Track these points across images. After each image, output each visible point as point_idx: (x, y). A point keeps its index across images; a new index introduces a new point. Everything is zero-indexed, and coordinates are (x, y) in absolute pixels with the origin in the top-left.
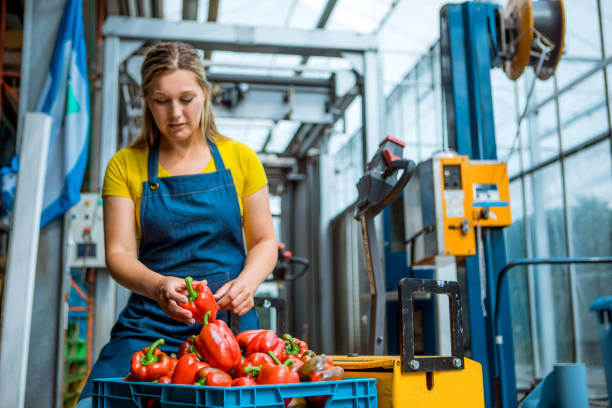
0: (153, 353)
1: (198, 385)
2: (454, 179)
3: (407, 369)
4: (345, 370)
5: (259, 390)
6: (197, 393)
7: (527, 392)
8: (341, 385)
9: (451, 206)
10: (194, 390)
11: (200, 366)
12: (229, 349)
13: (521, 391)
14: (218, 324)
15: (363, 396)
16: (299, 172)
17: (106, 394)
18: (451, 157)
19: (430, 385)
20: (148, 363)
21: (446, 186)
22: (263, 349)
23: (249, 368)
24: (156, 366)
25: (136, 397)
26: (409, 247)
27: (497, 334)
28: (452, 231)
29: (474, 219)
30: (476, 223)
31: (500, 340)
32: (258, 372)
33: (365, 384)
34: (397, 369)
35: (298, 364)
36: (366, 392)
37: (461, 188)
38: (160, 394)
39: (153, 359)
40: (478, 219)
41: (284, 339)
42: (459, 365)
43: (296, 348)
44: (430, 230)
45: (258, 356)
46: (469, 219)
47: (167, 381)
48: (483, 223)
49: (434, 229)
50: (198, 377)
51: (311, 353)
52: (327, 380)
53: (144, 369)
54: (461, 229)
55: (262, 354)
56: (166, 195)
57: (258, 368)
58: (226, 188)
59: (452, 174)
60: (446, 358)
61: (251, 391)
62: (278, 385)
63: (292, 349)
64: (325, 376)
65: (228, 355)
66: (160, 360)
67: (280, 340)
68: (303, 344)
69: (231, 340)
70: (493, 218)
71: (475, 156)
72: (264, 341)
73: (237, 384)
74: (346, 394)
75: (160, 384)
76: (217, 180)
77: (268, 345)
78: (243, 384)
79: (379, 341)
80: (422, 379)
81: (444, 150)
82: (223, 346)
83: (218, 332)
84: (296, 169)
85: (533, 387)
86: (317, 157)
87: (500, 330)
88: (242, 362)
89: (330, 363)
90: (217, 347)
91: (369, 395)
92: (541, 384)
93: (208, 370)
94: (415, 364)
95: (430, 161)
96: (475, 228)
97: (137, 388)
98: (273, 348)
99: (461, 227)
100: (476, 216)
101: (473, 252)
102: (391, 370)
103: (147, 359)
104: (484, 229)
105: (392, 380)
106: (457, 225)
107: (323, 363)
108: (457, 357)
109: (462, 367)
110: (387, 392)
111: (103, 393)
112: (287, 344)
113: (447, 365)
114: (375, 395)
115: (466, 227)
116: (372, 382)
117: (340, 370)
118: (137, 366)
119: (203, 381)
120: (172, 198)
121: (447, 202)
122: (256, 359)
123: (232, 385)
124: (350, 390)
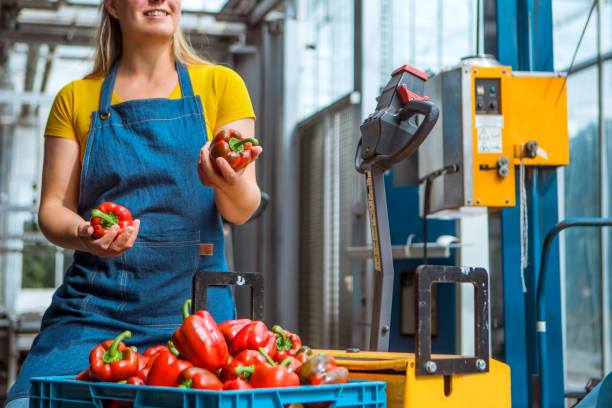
0: (118, 349)
1: (183, 388)
2: (491, 100)
3: (422, 372)
4: (350, 371)
5: (257, 395)
6: (185, 397)
7: (579, 397)
8: (346, 390)
9: (485, 136)
10: (180, 394)
11: (182, 366)
12: (215, 346)
13: (571, 395)
14: (202, 316)
15: (371, 402)
16: (249, 42)
17: (51, 397)
18: (487, 65)
19: (448, 391)
20: (112, 360)
21: (478, 109)
22: (253, 346)
23: (239, 368)
24: (122, 364)
25: (97, 400)
26: (422, 189)
27: (539, 320)
28: (483, 173)
29: (515, 156)
30: (517, 161)
31: (542, 326)
32: (251, 374)
33: (372, 389)
34: (411, 372)
35: (295, 363)
36: (374, 398)
37: (500, 112)
38: (134, 398)
39: (117, 356)
40: (521, 158)
41: (274, 332)
42: (483, 367)
43: (288, 343)
44: (454, 168)
45: (249, 354)
46: (509, 157)
47: (137, 382)
48: (528, 161)
49: (459, 169)
50: (181, 378)
51: (307, 349)
52: (330, 383)
53: (108, 368)
54: (496, 170)
55: (254, 353)
56: (118, 125)
57: (251, 369)
58: (193, 117)
59: (488, 91)
60: (468, 359)
61: (248, 397)
62: (278, 389)
63: (282, 344)
64: (328, 379)
65: (215, 353)
66: (126, 356)
67: (271, 333)
68: (295, 337)
69: (216, 336)
70: (542, 156)
71: (522, 65)
72: (252, 335)
73: (230, 388)
74: (351, 399)
75: (130, 386)
76: (182, 107)
77: (258, 340)
78: (237, 387)
79: (384, 331)
80: (440, 383)
81: (477, 56)
82: (209, 343)
83: (203, 325)
84: (243, 38)
85: (588, 390)
86: (280, 23)
87: (543, 313)
88: (230, 361)
89: (333, 364)
90: (202, 344)
91: (378, 401)
92: (600, 384)
93: (193, 371)
94: (432, 366)
95: (458, 71)
96: (517, 167)
97: (99, 390)
98: (264, 344)
99: (498, 167)
100: (518, 154)
101: (512, 203)
102: (403, 373)
103: (110, 356)
104: (528, 169)
105: (404, 384)
106: (492, 164)
107: (326, 364)
108: (481, 358)
109: (487, 370)
110: (398, 398)
111: (48, 395)
112: (277, 338)
113: (469, 367)
114: (384, 401)
115: (504, 167)
116: (380, 387)
117: (344, 372)
118: (98, 364)
119: (189, 383)
120: (125, 127)
121: (479, 132)
122: (248, 358)
123: (224, 389)
124: (356, 395)
